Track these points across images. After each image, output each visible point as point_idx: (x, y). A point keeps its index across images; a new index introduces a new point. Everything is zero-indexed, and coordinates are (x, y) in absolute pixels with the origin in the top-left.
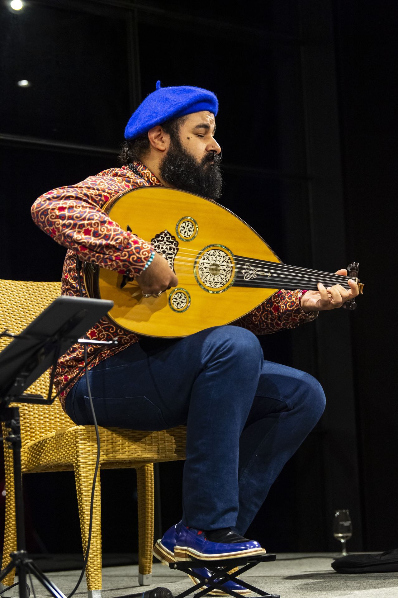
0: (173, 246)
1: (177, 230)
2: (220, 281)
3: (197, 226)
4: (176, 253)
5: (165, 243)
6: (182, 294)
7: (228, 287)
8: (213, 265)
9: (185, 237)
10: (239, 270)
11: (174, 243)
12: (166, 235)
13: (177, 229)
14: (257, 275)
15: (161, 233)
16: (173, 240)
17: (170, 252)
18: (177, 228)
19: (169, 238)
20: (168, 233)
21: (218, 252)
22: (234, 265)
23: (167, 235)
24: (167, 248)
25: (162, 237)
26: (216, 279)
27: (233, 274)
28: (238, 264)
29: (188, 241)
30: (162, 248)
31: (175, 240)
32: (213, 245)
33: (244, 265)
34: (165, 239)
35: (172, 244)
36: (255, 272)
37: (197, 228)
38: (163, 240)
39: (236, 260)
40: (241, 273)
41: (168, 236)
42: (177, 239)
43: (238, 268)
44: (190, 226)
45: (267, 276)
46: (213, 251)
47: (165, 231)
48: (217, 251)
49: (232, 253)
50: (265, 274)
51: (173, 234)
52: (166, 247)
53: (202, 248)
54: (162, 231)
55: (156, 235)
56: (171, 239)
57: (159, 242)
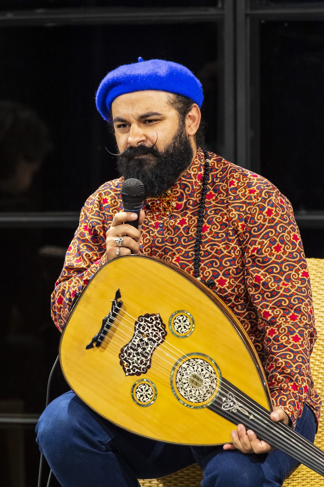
2: (196, 396)
3: (193, 326)
4: (160, 343)
6: (150, 388)
7: (202, 407)
9: (178, 331)
10: (220, 396)
11: (162, 331)
12: (156, 319)
13: (171, 319)
14: (238, 410)
15: (152, 315)
17: (154, 338)
18: (171, 317)
19: (159, 324)
20: (160, 317)
21: (207, 365)
22: (218, 389)
23: (158, 319)
24: (152, 333)
25: (151, 319)
26: (193, 392)
27: (213, 397)
28: (222, 389)
29: (178, 337)
30: (148, 330)
31: (164, 329)
32: (204, 355)
33: (227, 393)
34: (155, 322)
35: (160, 332)
36: (236, 406)
37: (193, 328)
38: (152, 323)
39: (221, 383)
40: (221, 400)
41: (158, 321)
42: (168, 329)
44: (188, 323)
45: (248, 417)
46: (202, 361)
47: (157, 314)
48: (206, 363)
49: (221, 374)
50: (247, 414)
51: (166, 322)
54: (154, 313)
55: (147, 314)
56: (160, 326)
57: (147, 323)
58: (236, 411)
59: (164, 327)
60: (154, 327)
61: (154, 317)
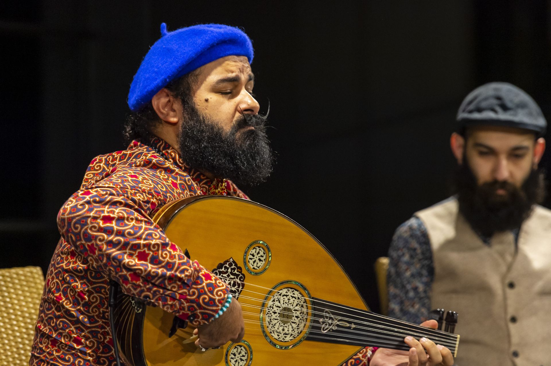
0: (238, 281)
1: (245, 259)
2: (290, 332)
3: (270, 255)
4: (241, 291)
5: (228, 276)
6: (242, 348)
7: (301, 341)
8: (285, 309)
9: (254, 268)
10: (316, 319)
11: (240, 276)
12: (231, 265)
13: (245, 257)
14: (338, 326)
15: (225, 262)
16: (239, 272)
17: (233, 289)
18: (245, 255)
19: (234, 269)
20: (234, 262)
21: (292, 292)
22: (310, 311)
23: (232, 265)
24: (230, 284)
25: (226, 267)
26: (286, 329)
27: (308, 324)
28: (314, 309)
29: (256, 274)
31: (241, 272)
32: (288, 282)
33: (322, 311)
34: (229, 270)
35: (237, 279)
36: (336, 322)
37: (270, 256)
38: (227, 272)
39: (313, 303)
40: (318, 322)
41: (233, 267)
42: (244, 271)
43: (315, 315)
44: (261, 253)
45: (349, 328)
46: (286, 290)
47: (230, 259)
48: (291, 290)
49: (309, 294)
50: (348, 325)
51: (240, 264)
52: (229, 282)
53: (273, 286)
54: (226, 260)
55: (219, 264)
56: (236, 272)
57: (222, 275)
58: (336, 328)
59: (240, 271)
60: (230, 276)
61: (228, 263)
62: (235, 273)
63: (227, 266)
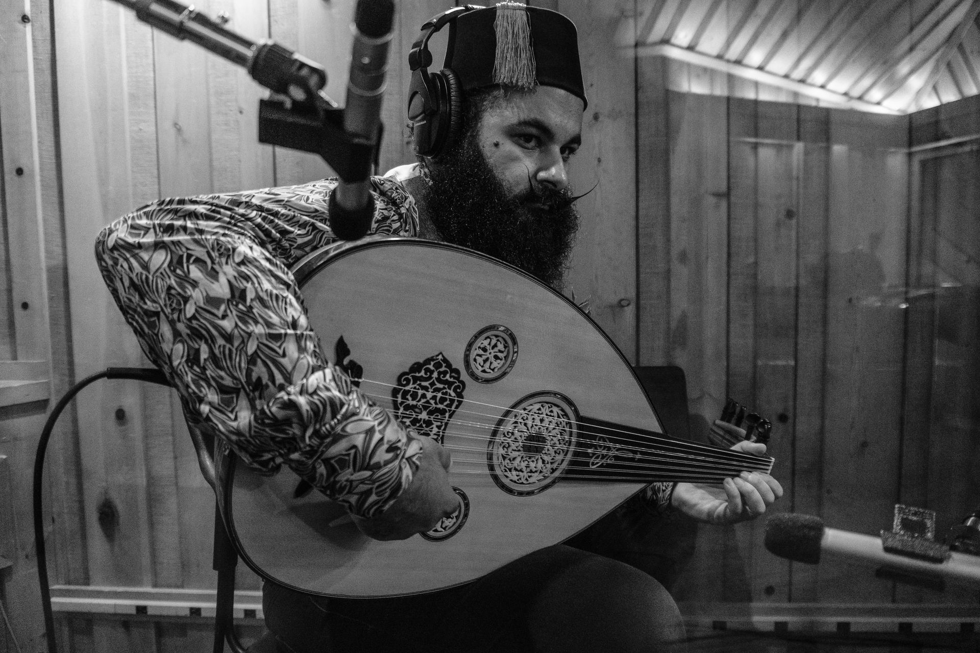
0: (451, 392)
1: (467, 357)
2: (539, 468)
3: (516, 350)
4: (455, 409)
5: (432, 384)
7: (554, 482)
8: (532, 438)
9: (484, 371)
10: (583, 450)
11: (456, 384)
12: (437, 366)
13: (468, 353)
14: (615, 457)
15: (428, 361)
16: (454, 378)
17: (440, 406)
18: (468, 350)
19: (445, 373)
20: (445, 360)
21: (549, 410)
22: (574, 439)
23: (441, 366)
24: (434, 398)
25: (427, 370)
26: (532, 465)
27: (569, 456)
28: (581, 436)
29: (487, 381)
30: (424, 396)
31: (458, 378)
32: (543, 394)
33: (594, 438)
34: (435, 375)
35: (450, 389)
36: (613, 453)
37: (516, 352)
38: (430, 378)
39: (580, 427)
40: (585, 454)
41: (443, 369)
42: (464, 376)
43: (582, 445)
44: (501, 346)
46: (538, 406)
47: (438, 355)
48: (547, 406)
49: (576, 411)
50: (631, 455)
51: (458, 364)
52: (434, 394)
53: (513, 403)
54: (429, 356)
55: (415, 364)
56: (447, 377)
57: (418, 382)
58: (612, 462)
59: (456, 376)
60: (436, 385)
61: (432, 363)
62: (447, 380)
63: (431, 367)
